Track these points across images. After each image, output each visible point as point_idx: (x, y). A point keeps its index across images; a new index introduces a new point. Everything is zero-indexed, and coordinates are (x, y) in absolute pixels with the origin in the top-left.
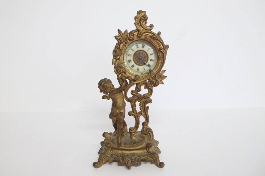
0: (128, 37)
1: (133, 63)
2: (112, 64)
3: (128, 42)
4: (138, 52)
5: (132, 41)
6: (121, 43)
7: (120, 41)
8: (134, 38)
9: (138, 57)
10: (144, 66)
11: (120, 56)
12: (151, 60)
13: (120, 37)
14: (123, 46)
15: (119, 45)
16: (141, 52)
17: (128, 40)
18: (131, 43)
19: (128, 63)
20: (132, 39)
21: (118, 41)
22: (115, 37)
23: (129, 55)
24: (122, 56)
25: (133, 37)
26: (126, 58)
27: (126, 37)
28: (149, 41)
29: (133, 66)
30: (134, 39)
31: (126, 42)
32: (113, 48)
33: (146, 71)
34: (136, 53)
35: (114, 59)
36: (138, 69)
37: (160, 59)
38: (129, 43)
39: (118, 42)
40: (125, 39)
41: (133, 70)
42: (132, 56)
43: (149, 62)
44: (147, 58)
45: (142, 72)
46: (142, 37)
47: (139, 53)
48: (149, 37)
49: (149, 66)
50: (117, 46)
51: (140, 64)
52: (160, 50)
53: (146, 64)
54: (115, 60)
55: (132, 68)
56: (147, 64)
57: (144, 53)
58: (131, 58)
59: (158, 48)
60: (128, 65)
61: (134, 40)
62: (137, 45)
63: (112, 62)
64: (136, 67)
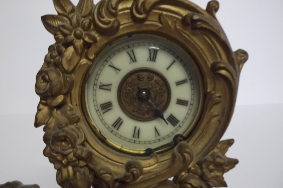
0: (93, 21)
1: (116, 112)
2: (37, 125)
3: (95, 41)
4: (134, 77)
5: (113, 37)
6: (67, 44)
7: (65, 35)
8: (119, 24)
9: (135, 94)
10: (157, 123)
11: (65, 95)
12: (181, 102)
13: (62, 20)
14: (76, 59)
15: (61, 54)
16: (145, 74)
17: (94, 33)
18: (110, 43)
19: (101, 112)
20: (112, 27)
21: (55, 35)
22: (45, 19)
23: (105, 87)
24: (75, 92)
25: (112, 20)
26: (94, 95)
27: (87, 21)
28: (173, 35)
29: (118, 123)
30: (117, 29)
31: (87, 39)
32: (39, 64)
33: (164, 138)
34: (129, 80)
35: (41, 106)
36: (137, 133)
37: (217, 103)
38: (99, 45)
39: (56, 39)
40: (83, 27)
41: (120, 137)
42: (115, 89)
43: (174, 109)
44: (165, 95)
45: (150, 142)
46: (147, 23)
47: (139, 78)
48: (175, 21)
49: (173, 120)
50: (52, 57)
51: (144, 114)
52: (215, 68)
53: (162, 117)
54: (45, 109)
55: (115, 130)
56: (166, 115)
57: (156, 78)
58: (112, 96)
59: (210, 61)
60: (102, 120)
61: (120, 33)
62: (129, 50)
63: (36, 118)
64: (129, 125)
